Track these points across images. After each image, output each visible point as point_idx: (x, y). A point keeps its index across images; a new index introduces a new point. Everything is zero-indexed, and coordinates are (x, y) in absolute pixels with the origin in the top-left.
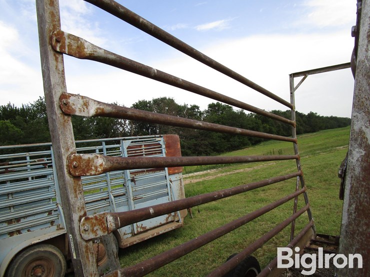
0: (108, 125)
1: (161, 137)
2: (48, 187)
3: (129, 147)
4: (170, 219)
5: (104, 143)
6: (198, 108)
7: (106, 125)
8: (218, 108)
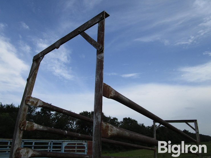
1: (85, 142)
6: (117, 119)
7: (62, 123)
8: (129, 121)
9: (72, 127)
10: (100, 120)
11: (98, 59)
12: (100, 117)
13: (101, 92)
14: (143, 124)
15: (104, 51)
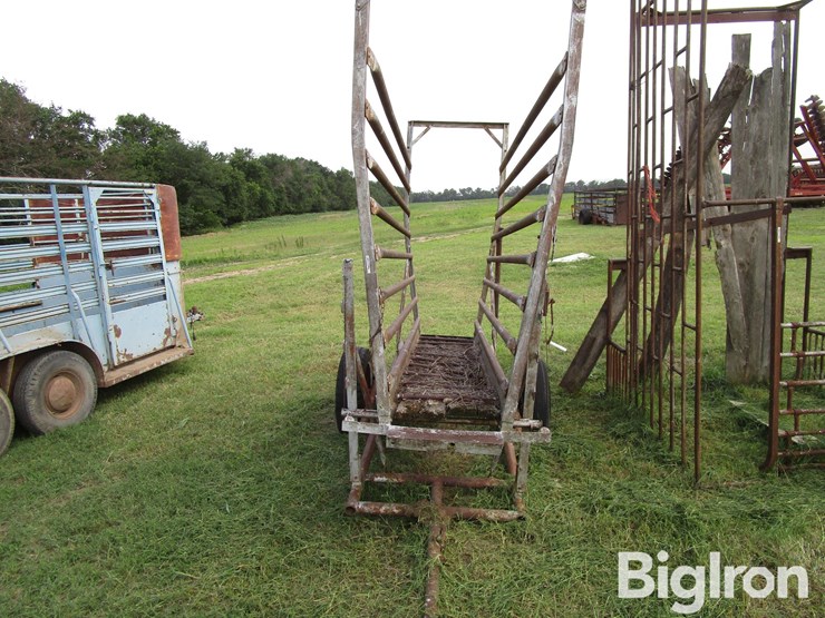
1: (151, 187)
3: (100, 202)
4: (169, 344)
5: (53, 188)
6: (90, 120)
8: (143, 130)
11: (575, 20)
14: (205, 144)
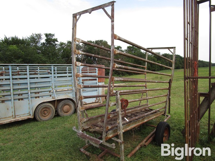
0: (69, 53)
2: (50, 82)
4: (97, 101)
6: (121, 48)
7: (68, 53)
8: (133, 49)
9: (78, 56)
10: (113, 48)
11: (112, 24)
12: (113, 47)
13: (114, 38)
15: (114, 21)
